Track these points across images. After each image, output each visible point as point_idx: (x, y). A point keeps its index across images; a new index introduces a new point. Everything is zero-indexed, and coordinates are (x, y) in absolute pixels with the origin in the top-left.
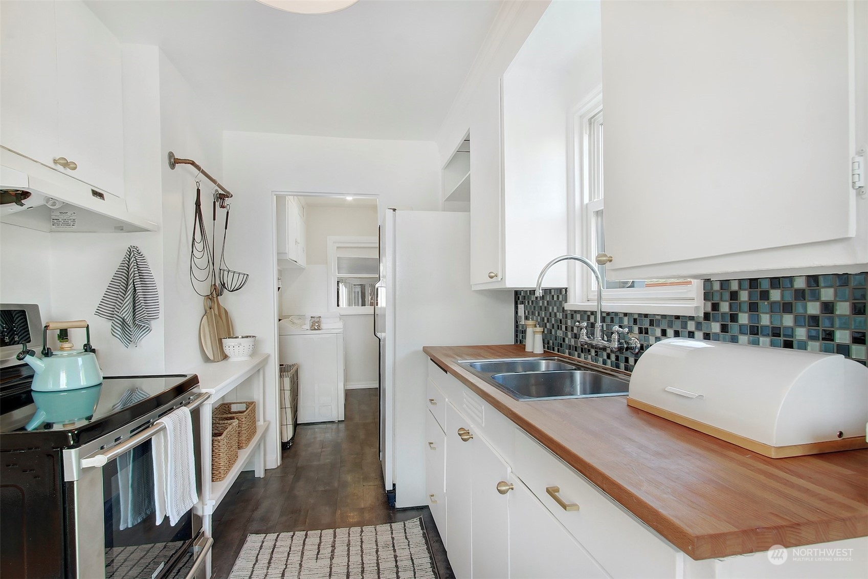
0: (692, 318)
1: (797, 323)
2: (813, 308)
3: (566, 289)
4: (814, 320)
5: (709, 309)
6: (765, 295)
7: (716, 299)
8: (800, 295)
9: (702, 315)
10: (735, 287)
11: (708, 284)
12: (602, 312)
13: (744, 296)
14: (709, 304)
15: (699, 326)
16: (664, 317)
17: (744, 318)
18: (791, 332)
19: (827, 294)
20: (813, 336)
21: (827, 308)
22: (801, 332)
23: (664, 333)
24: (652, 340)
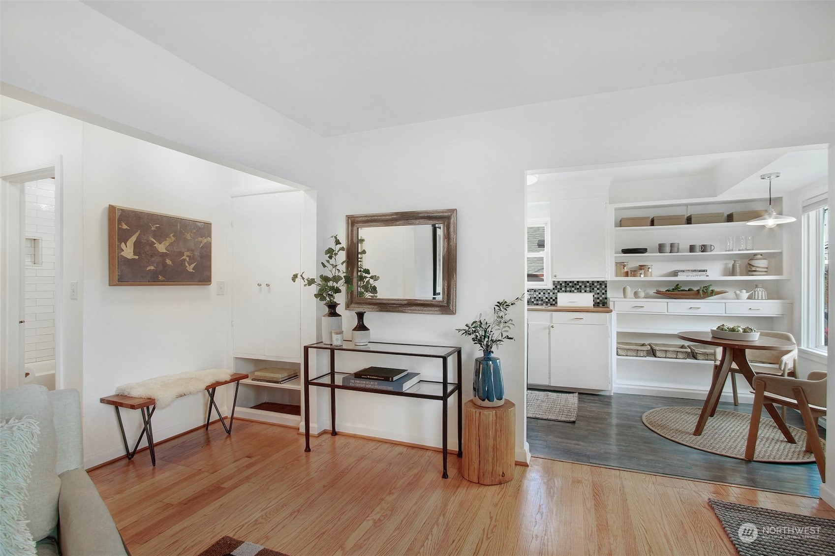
1: (575, 289)
2: (578, 287)
4: (578, 289)
5: (554, 287)
6: (568, 284)
7: (556, 285)
8: (575, 284)
9: (552, 289)
10: (561, 283)
11: (554, 282)
13: (563, 284)
15: (551, 291)
17: (563, 289)
18: (573, 291)
19: (580, 284)
20: (578, 292)
21: (580, 286)
22: (576, 291)
23: (540, 293)
24: (535, 296)
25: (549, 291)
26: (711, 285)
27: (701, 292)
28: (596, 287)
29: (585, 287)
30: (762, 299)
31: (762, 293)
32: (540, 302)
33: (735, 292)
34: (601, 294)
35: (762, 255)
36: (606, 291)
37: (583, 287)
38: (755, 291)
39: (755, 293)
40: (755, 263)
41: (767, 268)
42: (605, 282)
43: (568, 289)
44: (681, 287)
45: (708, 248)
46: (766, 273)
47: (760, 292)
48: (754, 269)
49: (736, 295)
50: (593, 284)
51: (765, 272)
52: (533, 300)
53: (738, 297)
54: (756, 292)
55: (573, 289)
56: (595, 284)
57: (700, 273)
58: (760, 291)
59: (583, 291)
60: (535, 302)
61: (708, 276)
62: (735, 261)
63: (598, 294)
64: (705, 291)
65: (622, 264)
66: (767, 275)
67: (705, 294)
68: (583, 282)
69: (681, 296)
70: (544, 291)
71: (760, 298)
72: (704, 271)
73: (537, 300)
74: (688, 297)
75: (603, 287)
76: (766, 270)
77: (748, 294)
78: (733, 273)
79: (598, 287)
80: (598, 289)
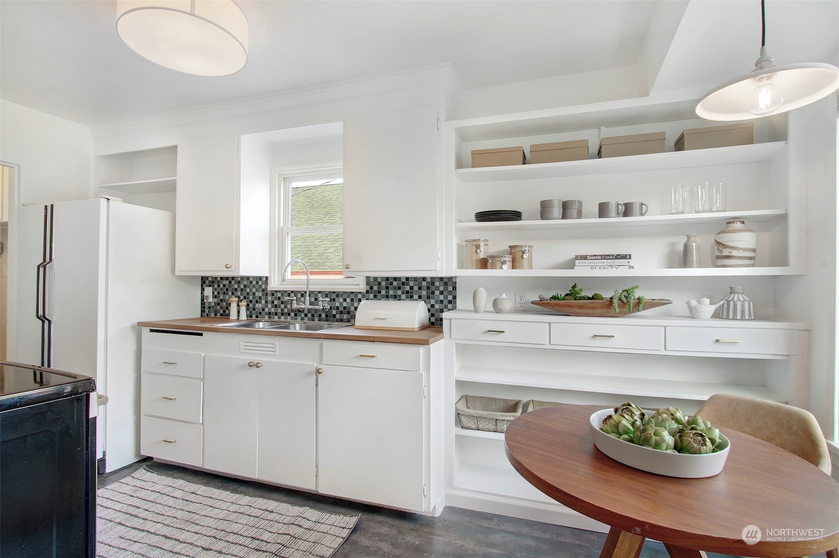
0: (360, 293)
1: (403, 293)
2: (407, 288)
3: (267, 278)
4: (407, 292)
5: (368, 289)
6: (391, 284)
7: (371, 284)
8: (403, 284)
9: (365, 291)
10: (379, 280)
11: (368, 279)
12: (309, 291)
13: (383, 284)
14: (369, 287)
15: (364, 296)
16: (345, 293)
17: (383, 292)
18: (400, 296)
19: (411, 283)
20: (407, 298)
21: (412, 288)
22: (404, 296)
23: (345, 300)
24: (338, 304)
25: (360, 296)
26: (637, 287)
27: (615, 301)
28: (438, 288)
29: (420, 288)
30: (743, 319)
31: (743, 306)
32: (345, 316)
33: (688, 303)
34: (445, 302)
35: (743, 223)
36: (455, 297)
37: (416, 288)
38: (728, 302)
39: (728, 305)
40: (727, 239)
41: (754, 250)
42: (454, 280)
43: (391, 292)
44: (581, 290)
45: (636, 209)
46: (751, 262)
47: (739, 304)
48: (726, 252)
49: (691, 308)
50: (433, 284)
51: (750, 258)
52: (334, 312)
53: (693, 314)
54: (732, 303)
55: (399, 292)
56: (437, 284)
57: (617, 262)
58: (739, 300)
59: (416, 297)
60: (338, 316)
61: (633, 267)
62: (689, 237)
63: (442, 302)
64: (624, 299)
65: (474, 243)
66: (753, 266)
67: (623, 307)
68: (415, 279)
69: (577, 310)
70: (352, 296)
71: (739, 317)
72: (624, 257)
73: (341, 313)
74: (591, 311)
75: (450, 288)
76: (751, 254)
77: (714, 307)
78: (685, 260)
79: (442, 288)
80: (441, 293)
